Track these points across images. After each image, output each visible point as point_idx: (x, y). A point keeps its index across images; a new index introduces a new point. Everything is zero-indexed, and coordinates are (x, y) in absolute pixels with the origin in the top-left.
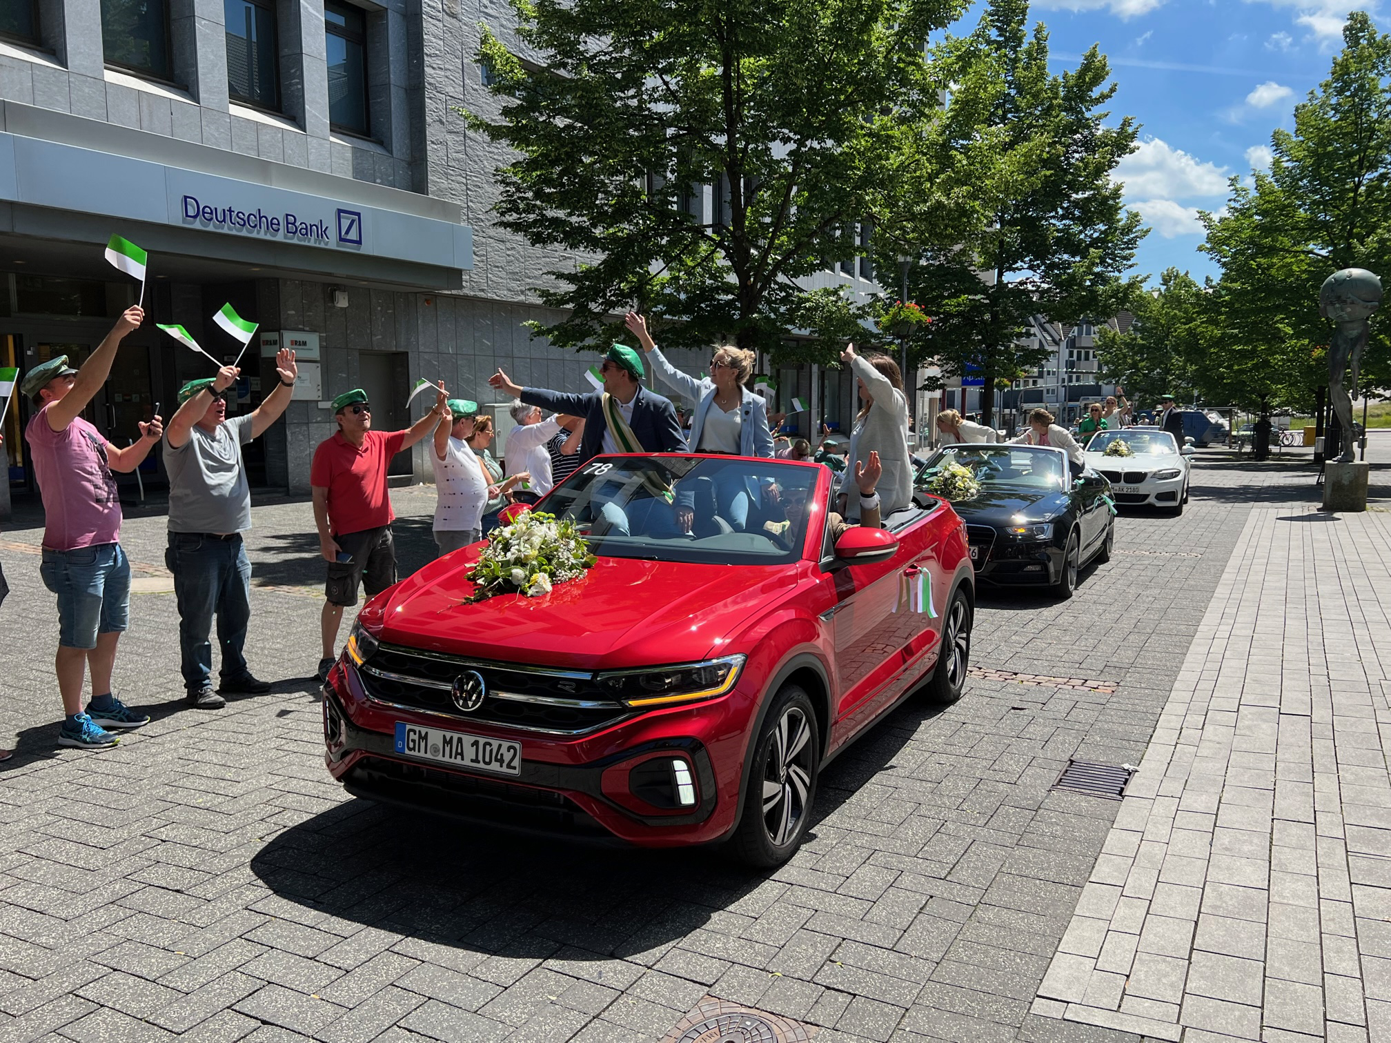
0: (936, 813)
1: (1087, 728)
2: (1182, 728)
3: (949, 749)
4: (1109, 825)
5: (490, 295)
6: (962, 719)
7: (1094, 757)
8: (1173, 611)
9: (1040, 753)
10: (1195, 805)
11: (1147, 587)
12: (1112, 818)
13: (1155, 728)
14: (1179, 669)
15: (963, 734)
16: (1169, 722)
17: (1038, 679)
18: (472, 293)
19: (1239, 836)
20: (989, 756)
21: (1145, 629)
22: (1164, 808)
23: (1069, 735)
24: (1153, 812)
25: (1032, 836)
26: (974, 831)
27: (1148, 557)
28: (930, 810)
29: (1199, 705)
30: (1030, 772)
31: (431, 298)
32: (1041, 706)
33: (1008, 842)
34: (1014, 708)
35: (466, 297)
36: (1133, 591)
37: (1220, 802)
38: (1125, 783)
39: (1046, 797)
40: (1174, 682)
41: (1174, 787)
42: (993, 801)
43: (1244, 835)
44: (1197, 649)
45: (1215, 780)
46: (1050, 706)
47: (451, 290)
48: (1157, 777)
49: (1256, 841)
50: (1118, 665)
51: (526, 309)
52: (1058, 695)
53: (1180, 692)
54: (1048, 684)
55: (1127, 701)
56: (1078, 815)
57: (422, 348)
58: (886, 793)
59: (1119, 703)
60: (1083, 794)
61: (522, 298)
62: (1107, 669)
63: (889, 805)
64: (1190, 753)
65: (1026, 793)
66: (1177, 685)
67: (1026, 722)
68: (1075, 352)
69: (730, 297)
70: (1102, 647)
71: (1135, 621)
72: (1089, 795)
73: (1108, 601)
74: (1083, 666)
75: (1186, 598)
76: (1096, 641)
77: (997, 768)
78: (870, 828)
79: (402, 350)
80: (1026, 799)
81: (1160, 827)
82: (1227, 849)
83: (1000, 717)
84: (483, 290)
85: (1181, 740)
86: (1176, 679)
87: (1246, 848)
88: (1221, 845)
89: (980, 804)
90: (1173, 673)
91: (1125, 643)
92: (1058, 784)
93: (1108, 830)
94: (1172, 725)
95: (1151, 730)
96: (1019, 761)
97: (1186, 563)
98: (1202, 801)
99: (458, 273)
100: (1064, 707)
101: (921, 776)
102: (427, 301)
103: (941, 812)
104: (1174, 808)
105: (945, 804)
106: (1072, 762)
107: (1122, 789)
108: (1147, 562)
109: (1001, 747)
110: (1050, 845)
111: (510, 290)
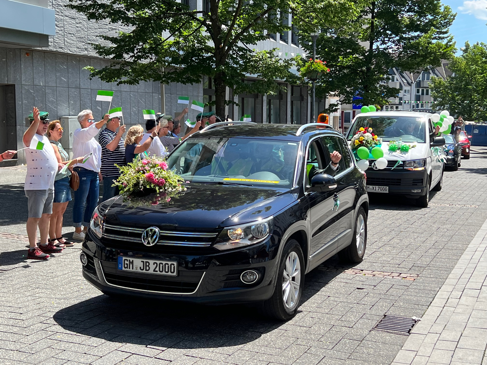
0: (306, 343)
1: (396, 299)
2: (448, 298)
3: (318, 310)
4: (399, 347)
5: (66, 51)
6: (328, 294)
7: (397, 313)
8: (456, 237)
9: (368, 312)
10: (448, 337)
11: (444, 224)
12: (402, 345)
13: (434, 298)
14: (453, 267)
15: (327, 302)
16: (442, 295)
17: (374, 273)
18: (55, 50)
19: (468, 352)
20: (340, 313)
21: (439, 246)
22: (431, 339)
23: (386, 302)
24: (425, 341)
25: (357, 354)
26: (325, 352)
27: (448, 207)
28: (303, 342)
29: (460, 286)
30: (361, 321)
31: (30, 52)
32: (373, 287)
33: (343, 357)
34: (358, 289)
35: (51, 52)
36: (436, 226)
37: (461, 335)
38: (412, 327)
39: (368, 334)
40: (449, 274)
41: (438, 328)
42: (339, 336)
43: (471, 352)
44: (466, 256)
45: (461, 325)
46: (378, 287)
47: (42, 47)
48: (430, 323)
49: (476, 354)
50: (420, 265)
51: (88, 59)
52: (384, 281)
53: (451, 279)
54: (379, 276)
55: (421, 284)
56: (384, 343)
57: (23, 83)
58: (280, 333)
59: (417, 285)
60: (389, 332)
61: (86, 53)
62: (413, 268)
63: (281, 339)
64: (450, 311)
65: (357, 332)
66: (450, 276)
67: (363, 295)
68: (421, 90)
69: (210, 54)
70: (413, 256)
71: (434, 242)
72: (391, 333)
73: (420, 231)
74: (401, 266)
75: (465, 230)
76: (410, 253)
77: (343, 319)
78: (269, 351)
79: (11, 83)
80: (357, 335)
81: (427, 349)
82: (460, 359)
83: (349, 293)
84: (61, 48)
85: (447, 305)
86: (450, 273)
87: (470, 358)
88: (457, 357)
89: (331, 338)
90: (449, 270)
91: (427, 254)
92: (375, 328)
93: (399, 350)
94: (444, 297)
95: (431, 299)
96: (356, 316)
97: (468, 211)
98: (452, 335)
99: (46, 37)
100: (385, 288)
101: (301, 324)
102: (27, 54)
103: (309, 342)
104: (436, 339)
105: (311, 338)
106: (385, 316)
107: (410, 330)
108: (446, 210)
109: (347, 309)
110: (366, 358)
111: (78, 48)
